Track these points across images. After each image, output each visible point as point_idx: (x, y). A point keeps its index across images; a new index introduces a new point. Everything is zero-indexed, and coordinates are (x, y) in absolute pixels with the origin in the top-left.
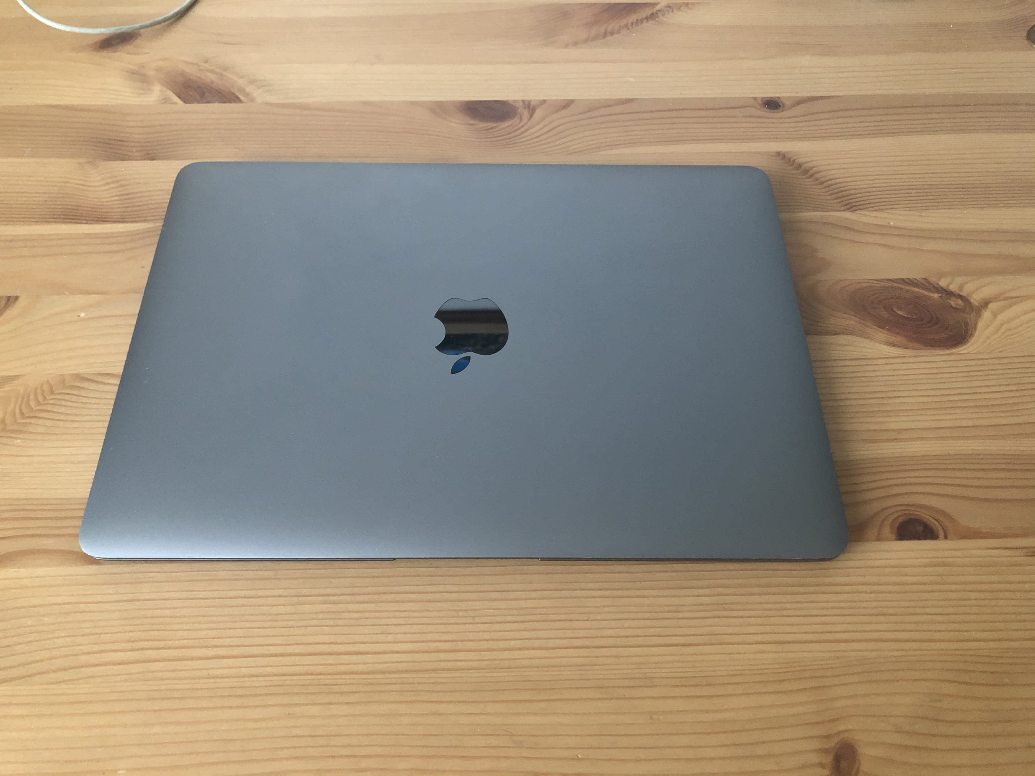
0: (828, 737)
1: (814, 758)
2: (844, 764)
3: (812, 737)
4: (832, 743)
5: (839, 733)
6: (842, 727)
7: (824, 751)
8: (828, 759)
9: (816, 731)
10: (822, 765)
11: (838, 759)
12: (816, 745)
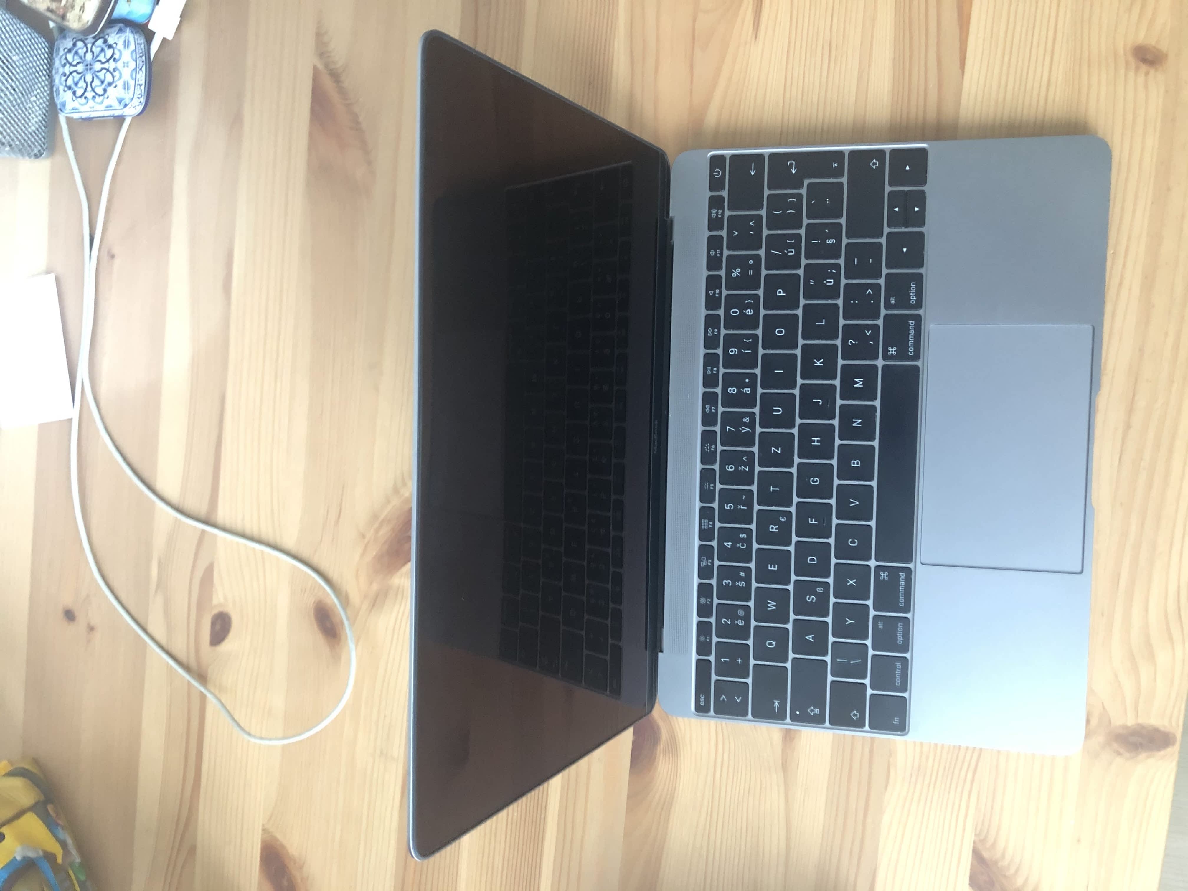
0: (1127, 63)
1: (1141, 79)
2: (1149, 57)
3: (1126, 76)
4: (1132, 61)
5: (1125, 55)
6: (1121, 52)
7: (1137, 69)
8: (1144, 67)
9: (1122, 72)
10: (1147, 74)
11: (1144, 61)
12: (1131, 74)
